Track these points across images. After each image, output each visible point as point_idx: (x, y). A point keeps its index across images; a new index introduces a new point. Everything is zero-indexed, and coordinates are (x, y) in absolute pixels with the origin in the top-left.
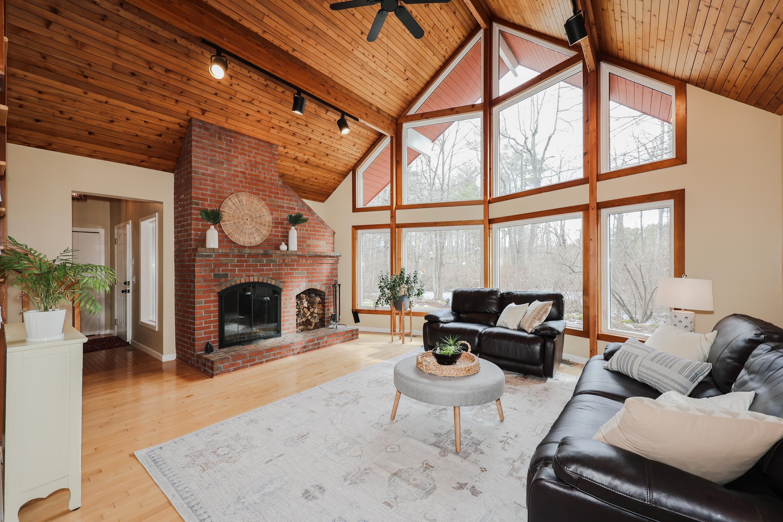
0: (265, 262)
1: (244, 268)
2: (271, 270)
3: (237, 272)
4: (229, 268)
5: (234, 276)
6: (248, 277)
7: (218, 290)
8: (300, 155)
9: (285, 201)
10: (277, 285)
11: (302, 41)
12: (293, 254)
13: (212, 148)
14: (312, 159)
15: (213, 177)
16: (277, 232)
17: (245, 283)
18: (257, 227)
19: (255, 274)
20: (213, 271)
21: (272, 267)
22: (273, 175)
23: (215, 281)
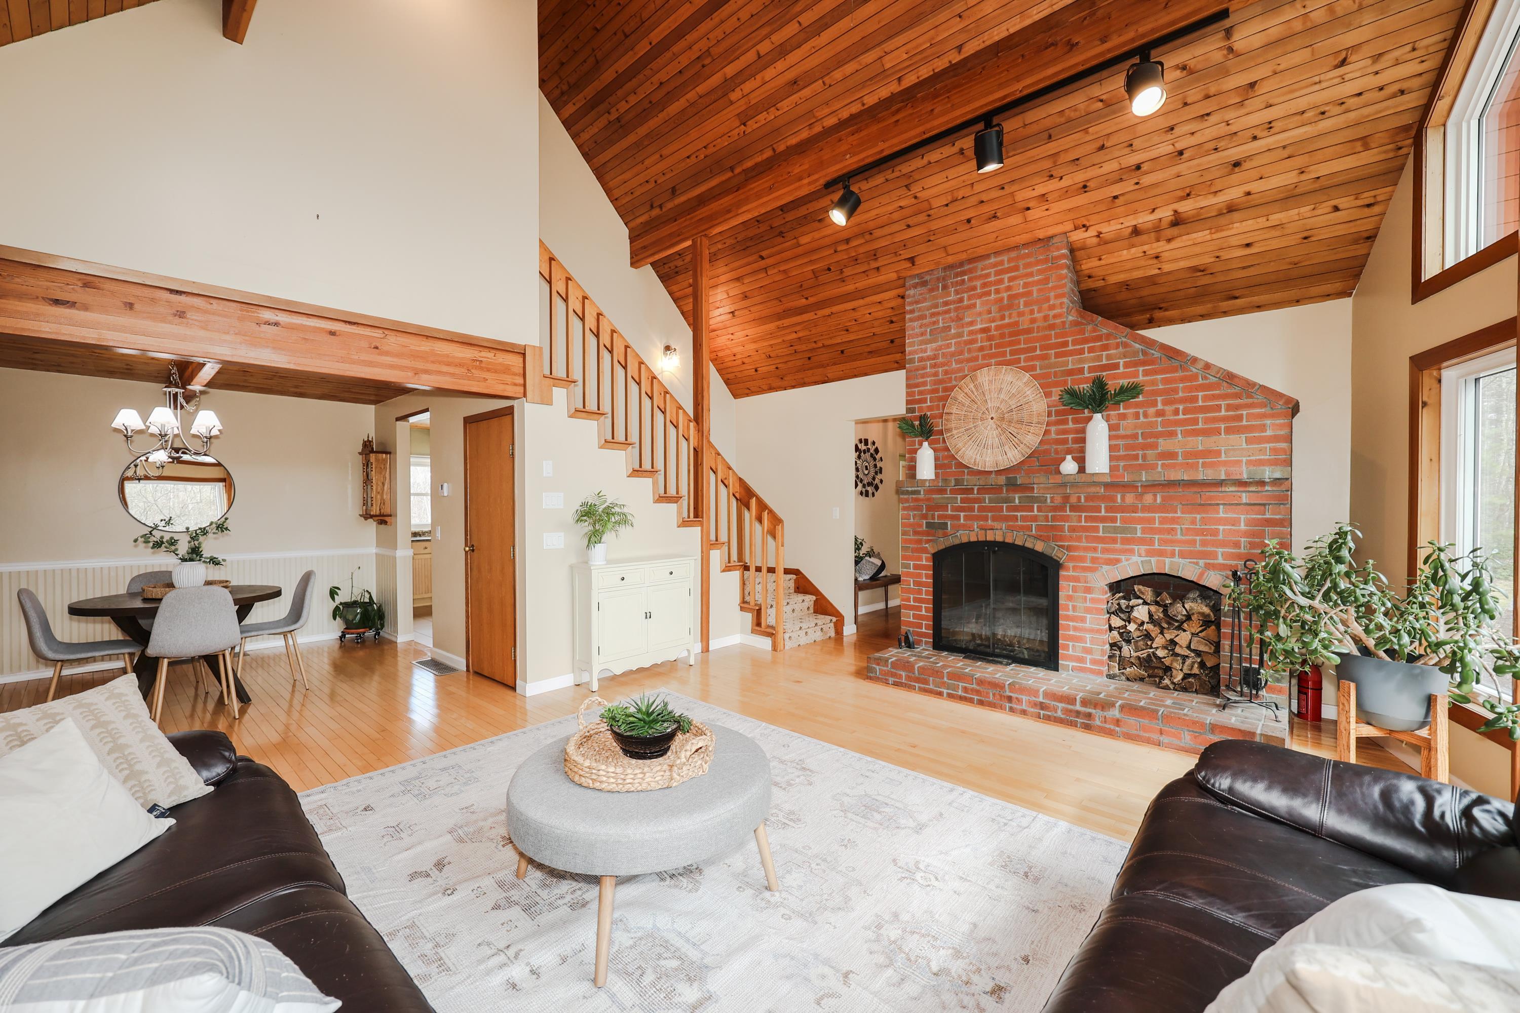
0: (1017, 501)
1: (976, 513)
2: (1035, 519)
3: (962, 521)
4: (949, 512)
5: (957, 528)
6: (983, 532)
7: (932, 548)
8: (1144, 219)
9: (1086, 355)
10: (1048, 552)
11: (960, 17)
12: (1094, 481)
13: (933, 310)
14: (1185, 207)
15: (934, 359)
16: (1065, 432)
17: (978, 543)
18: (1012, 430)
19: (996, 525)
20: (924, 517)
21: (1036, 513)
22: (1052, 308)
23: (928, 534)
